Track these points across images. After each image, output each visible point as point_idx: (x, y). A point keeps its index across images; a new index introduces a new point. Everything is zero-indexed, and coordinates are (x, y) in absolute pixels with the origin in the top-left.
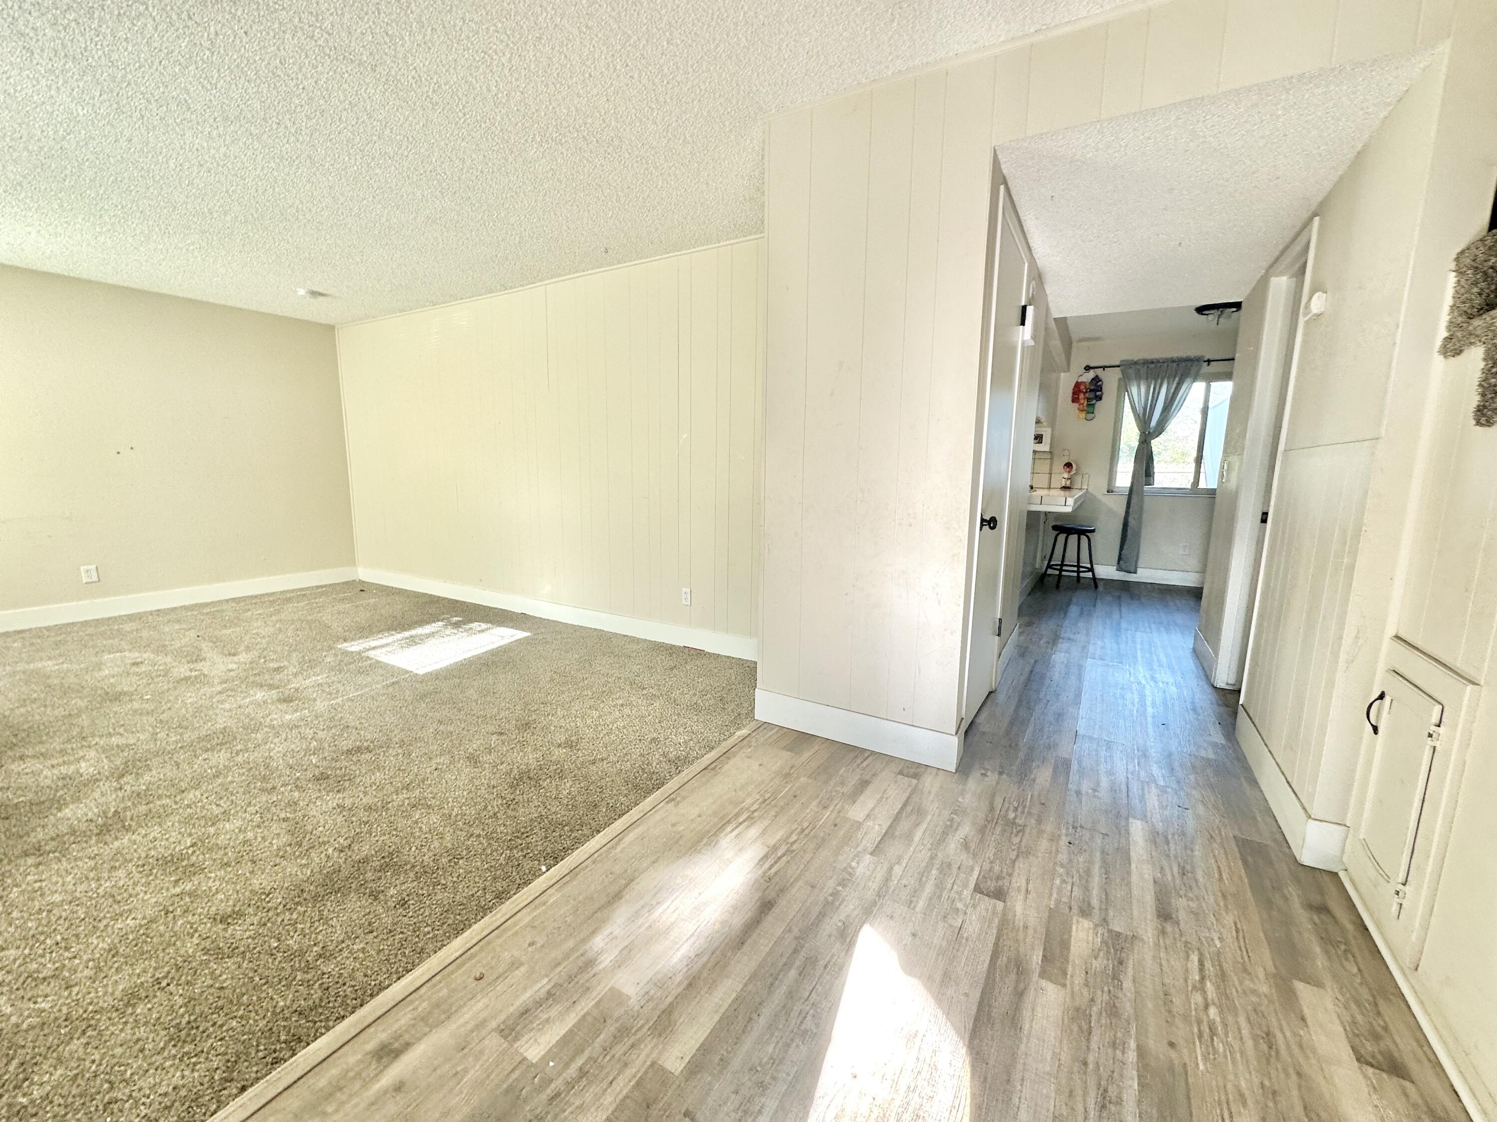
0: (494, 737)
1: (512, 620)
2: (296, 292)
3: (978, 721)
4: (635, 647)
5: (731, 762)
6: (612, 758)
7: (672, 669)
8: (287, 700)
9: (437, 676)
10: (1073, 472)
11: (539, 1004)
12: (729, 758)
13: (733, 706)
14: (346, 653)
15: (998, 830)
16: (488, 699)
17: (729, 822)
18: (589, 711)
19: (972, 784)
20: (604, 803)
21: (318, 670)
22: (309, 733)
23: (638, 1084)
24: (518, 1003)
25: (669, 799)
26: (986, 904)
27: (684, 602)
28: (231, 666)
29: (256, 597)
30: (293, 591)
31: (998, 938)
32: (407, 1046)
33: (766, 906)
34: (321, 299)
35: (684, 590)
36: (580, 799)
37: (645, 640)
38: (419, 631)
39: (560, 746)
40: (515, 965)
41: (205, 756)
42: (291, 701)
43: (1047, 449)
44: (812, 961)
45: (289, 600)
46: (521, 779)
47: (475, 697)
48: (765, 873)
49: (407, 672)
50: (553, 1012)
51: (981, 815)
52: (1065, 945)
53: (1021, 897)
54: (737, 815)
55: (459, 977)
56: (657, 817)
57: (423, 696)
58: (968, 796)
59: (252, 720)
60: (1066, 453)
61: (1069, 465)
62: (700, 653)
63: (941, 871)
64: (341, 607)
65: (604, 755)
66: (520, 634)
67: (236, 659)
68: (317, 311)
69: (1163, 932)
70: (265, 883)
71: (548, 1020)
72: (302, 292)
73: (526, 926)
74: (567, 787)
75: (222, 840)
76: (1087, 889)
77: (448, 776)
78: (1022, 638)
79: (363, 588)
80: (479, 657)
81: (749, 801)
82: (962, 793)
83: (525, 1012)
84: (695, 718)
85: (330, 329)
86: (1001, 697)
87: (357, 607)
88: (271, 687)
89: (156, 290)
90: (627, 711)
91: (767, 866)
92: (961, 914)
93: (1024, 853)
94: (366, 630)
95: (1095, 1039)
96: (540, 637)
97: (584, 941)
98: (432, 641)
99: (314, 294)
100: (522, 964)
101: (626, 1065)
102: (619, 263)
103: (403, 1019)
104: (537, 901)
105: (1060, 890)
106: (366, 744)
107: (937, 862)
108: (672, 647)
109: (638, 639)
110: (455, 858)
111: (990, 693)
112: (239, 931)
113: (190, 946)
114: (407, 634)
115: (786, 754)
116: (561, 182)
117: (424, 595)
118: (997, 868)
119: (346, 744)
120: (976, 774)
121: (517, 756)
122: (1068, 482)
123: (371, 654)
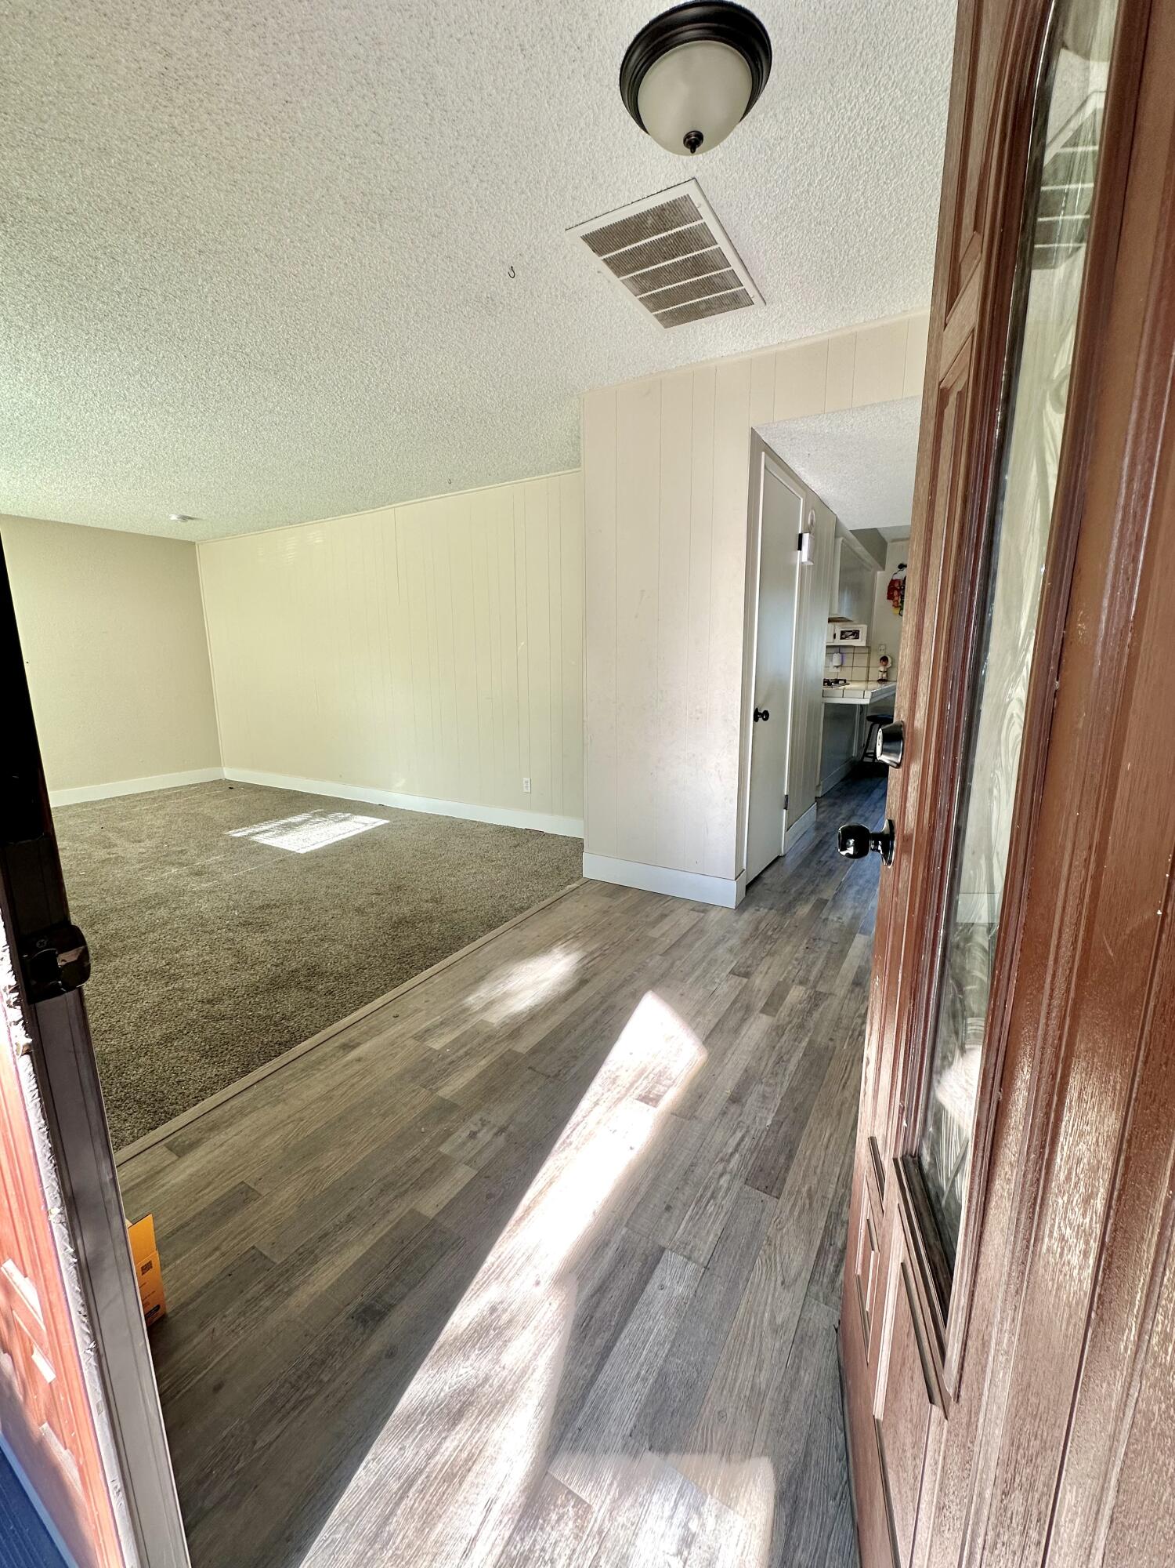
0: (374, 897)
1: (371, 810)
2: (168, 517)
3: (764, 876)
4: (483, 830)
5: (563, 904)
6: (469, 908)
7: (515, 847)
8: (198, 874)
9: (315, 855)
10: (889, 665)
11: (436, 1027)
12: (561, 902)
13: (567, 872)
14: (233, 838)
15: (757, 941)
16: (363, 870)
17: (560, 939)
18: (448, 878)
19: (746, 916)
20: (466, 936)
21: (215, 851)
22: (226, 896)
23: (501, 1057)
24: (423, 1026)
25: (515, 926)
26: (735, 980)
27: (525, 790)
28: (141, 850)
29: (138, 795)
30: (169, 789)
31: (738, 995)
32: (359, 1044)
33: (583, 982)
34: (189, 521)
35: (525, 779)
36: (446, 934)
37: (492, 825)
38: (292, 820)
39: (427, 901)
40: (417, 1011)
41: (150, 912)
42: (202, 874)
43: (863, 644)
44: (612, 1007)
45: (168, 797)
46: (400, 922)
47: (352, 869)
48: (583, 966)
49: (291, 852)
50: (446, 1030)
51: (747, 933)
52: (782, 998)
53: (762, 976)
54: (566, 935)
55: (383, 1016)
56: (507, 937)
57: (309, 870)
58: (740, 923)
59: (176, 887)
60: (883, 647)
61: (884, 659)
62: (540, 834)
63: (709, 964)
64: (217, 802)
65: (464, 907)
66: (381, 822)
67: (142, 844)
68: (185, 532)
69: (852, 991)
70: (229, 984)
71: (443, 1034)
72: (174, 517)
73: (422, 993)
74: (436, 927)
75: (189, 961)
76: (809, 971)
77: (343, 922)
78: (821, 816)
79: (232, 786)
80: (348, 840)
81: (575, 927)
82: (737, 921)
83: (427, 1030)
84: (536, 881)
85: (191, 544)
86: (788, 860)
87: (231, 802)
88: (181, 864)
89: (42, 518)
90: (480, 877)
91: (586, 961)
92: (716, 985)
93: (770, 954)
94: (244, 822)
95: (784, 1038)
96: (399, 823)
97: (461, 1000)
98: (304, 827)
99: (185, 518)
100: (422, 1010)
101: (493, 1051)
102: (460, 489)
103: (353, 1033)
104: (427, 982)
105: (789, 972)
106: (273, 902)
107: (708, 959)
108: (515, 829)
109: (486, 824)
110: (361, 969)
111: (778, 857)
112: (224, 1007)
113: (193, 1015)
114: (283, 822)
115: (606, 900)
116: (414, 436)
117: (289, 791)
118: (749, 962)
119: (257, 903)
120: (751, 910)
121: (395, 908)
122: (884, 675)
123: (254, 838)
